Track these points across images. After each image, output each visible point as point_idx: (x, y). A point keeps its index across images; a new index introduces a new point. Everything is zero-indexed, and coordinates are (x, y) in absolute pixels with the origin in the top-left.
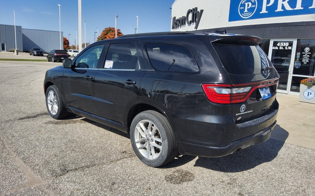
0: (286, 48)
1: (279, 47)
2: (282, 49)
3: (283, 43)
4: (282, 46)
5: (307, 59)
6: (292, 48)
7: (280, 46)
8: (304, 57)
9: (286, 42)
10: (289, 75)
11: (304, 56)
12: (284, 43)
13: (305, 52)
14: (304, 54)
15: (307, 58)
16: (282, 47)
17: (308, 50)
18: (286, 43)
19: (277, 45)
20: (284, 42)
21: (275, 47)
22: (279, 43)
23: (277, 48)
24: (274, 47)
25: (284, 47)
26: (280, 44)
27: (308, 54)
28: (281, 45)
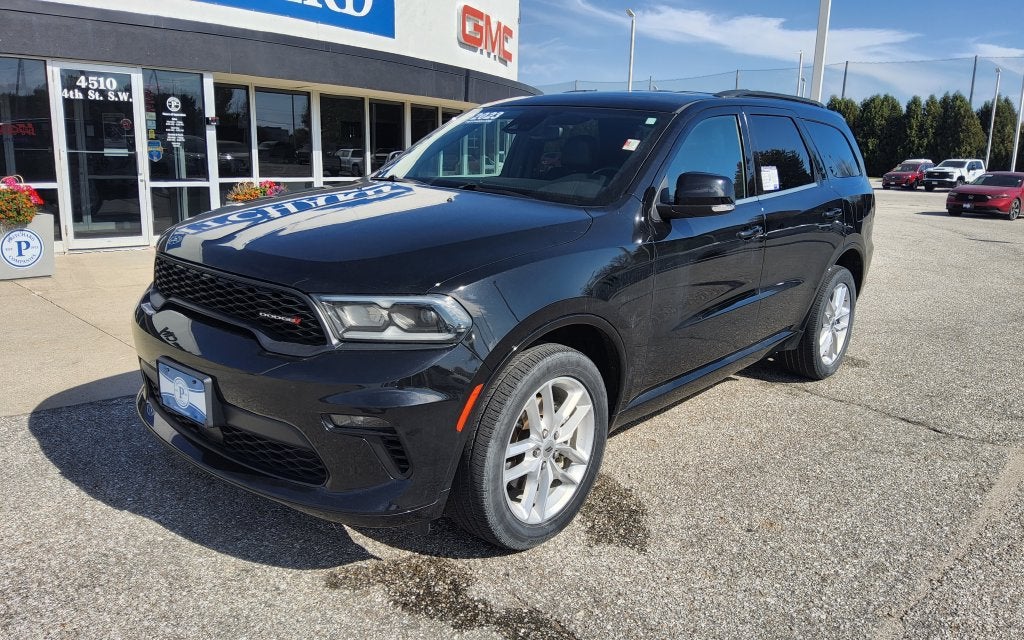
0: (112, 97)
1: (85, 91)
2: (97, 98)
3: (95, 78)
4: (95, 87)
5: (180, 133)
6: (130, 96)
7: (88, 89)
8: (169, 127)
9: (106, 75)
10: (141, 185)
11: (168, 123)
12: (101, 79)
13: (171, 112)
14: (170, 118)
15: (178, 129)
16: (95, 90)
17: (177, 107)
18: (108, 81)
19: (78, 84)
20: (99, 74)
21: (71, 92)
22: (83, 78)
23: (79, 95)
24: (66, 90)
25: (103, 93)
26: (87, 80)
27: (179, 118)
28: (90, 86)
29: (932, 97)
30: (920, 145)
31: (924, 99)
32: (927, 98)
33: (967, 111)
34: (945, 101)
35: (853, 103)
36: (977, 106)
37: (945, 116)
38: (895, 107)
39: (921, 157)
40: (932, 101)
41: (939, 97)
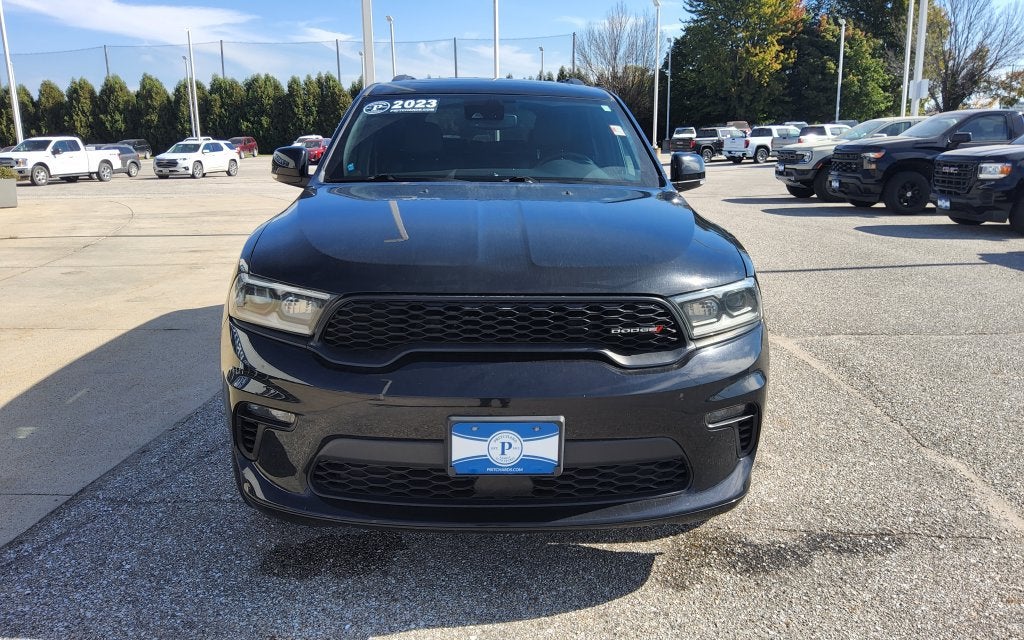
29: (309, 77)
30: (307, 123)
31: (302, 79)
32: (305, 78)
33: (341, 90)
34: (319, 81)
35: (236, 83)
36: (347, 86)
37: (323, 97)
38: (277, 87)
39: (310, 134)
40: (308, 83)
41: (314, 78)
